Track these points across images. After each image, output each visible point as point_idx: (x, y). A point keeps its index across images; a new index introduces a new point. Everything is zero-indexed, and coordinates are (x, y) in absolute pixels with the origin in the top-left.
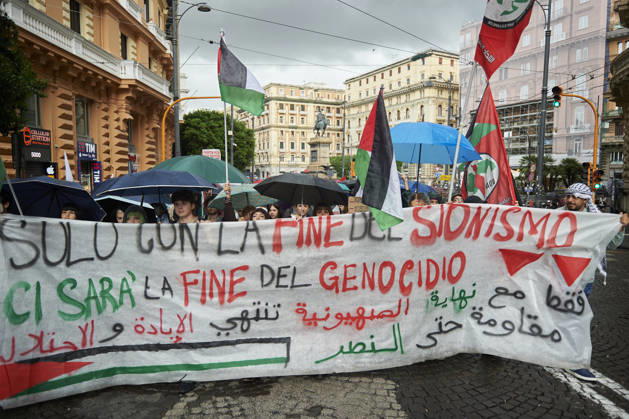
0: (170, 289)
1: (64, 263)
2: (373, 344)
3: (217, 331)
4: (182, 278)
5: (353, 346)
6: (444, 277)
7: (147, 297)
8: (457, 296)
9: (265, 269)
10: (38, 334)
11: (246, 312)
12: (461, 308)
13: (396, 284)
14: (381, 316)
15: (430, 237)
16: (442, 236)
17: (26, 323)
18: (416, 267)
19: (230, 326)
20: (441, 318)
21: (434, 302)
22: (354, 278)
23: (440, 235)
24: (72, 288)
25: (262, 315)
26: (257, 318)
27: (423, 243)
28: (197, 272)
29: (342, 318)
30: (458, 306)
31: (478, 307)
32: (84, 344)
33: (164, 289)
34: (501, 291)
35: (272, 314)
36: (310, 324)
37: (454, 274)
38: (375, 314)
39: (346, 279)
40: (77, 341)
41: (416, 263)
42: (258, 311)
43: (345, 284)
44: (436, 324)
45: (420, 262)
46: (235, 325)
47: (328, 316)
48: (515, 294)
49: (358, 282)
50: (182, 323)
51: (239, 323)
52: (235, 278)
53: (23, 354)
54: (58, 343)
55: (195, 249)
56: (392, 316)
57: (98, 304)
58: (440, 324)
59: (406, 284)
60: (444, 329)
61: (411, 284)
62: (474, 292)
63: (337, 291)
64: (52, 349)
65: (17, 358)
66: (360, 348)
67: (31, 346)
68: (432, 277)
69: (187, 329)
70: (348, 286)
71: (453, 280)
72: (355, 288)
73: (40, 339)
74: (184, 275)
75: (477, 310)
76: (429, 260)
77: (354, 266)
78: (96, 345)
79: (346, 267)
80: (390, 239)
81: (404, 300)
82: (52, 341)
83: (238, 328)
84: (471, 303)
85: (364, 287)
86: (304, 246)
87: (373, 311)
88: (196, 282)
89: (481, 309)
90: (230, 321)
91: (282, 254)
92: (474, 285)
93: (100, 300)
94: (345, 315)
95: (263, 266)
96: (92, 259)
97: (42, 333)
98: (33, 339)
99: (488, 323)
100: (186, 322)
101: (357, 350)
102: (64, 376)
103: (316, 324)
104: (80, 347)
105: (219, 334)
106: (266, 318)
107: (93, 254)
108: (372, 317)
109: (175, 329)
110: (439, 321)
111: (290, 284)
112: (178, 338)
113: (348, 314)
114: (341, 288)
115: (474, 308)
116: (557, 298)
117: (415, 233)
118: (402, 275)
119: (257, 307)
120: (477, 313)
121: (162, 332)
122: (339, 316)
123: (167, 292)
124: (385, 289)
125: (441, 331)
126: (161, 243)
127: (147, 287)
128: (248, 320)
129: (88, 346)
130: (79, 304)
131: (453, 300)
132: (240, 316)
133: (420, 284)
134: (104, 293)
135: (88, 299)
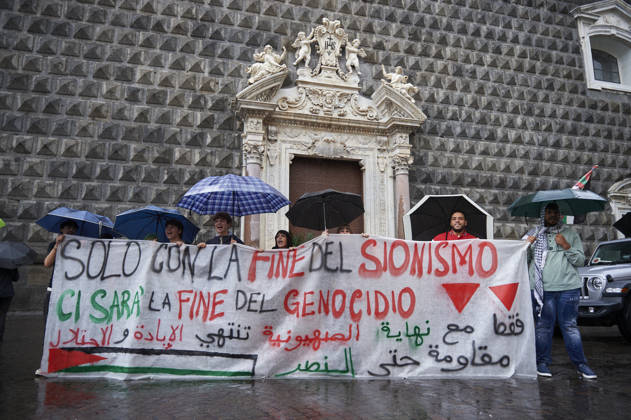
0: (169, 304)
1: (99, 278)
2: (326, 364)
3: (201, 343)
4: (178, 295)
5: (309, 364)
6: (394, 310)
7: (150, 308)
8: (411, 332)
9: (240, 294)
10: (76, 330)
11: (222, 330)
12: (417, 345)
13: (347, 310)
14: (333, 338)
15: (376, 271)
16: (388, 271)
17: (69, 320)
18: (364, 296)
19: (209, 340)
20: (395, 351)
21: (386, 333)
22: (312, 304)
23: (385, 269)
24: (103, 297)
25: (235, 335)
26: (231, 337)
27: (370, 276)
28: (191, 292)
29: (301, 341)
30: (413, 342)
31: (434, 345)
32: (103, 343)
33: (164, 303)
34: (453, 328)
35: (243, 335)
36: (274, 345)
37: (406, 309)
38: (329, 336)
39: (305, 305)
40: (99, 339)
41: (364, 293)
42: (231, 330)
43: (304, 309)
44: (390, 356)
45: (368, 293)
46: (214, 340)
47: (289, 338)
48: (465, 330)
49: (315, 308)
50: (174, 332)
51: (216, 338)
52: (217, 300)
53: (64, 343)
54: (87, 340)
55: (193, 274)
56: (343, 339)
57: (118, 311)
58: (394, 357)
59: (356, 311)
60: (399, 362)
61: (360, 312)
62: (429, 329)
63: (298, 316)
64: (83, 343)
65: (61, 346)
66: (315, 367)
67: (70, 338)
68: (382, 308)
69: (178, 338)
70: (307, 311)
71: (406, 315)
72: (313, 313)
73: (76, 334)
74: (180, 292)
75: (434, 349)
76: (376, 292)
77: (312, 293)
78: (111, 345)
79: (305, 294)
80: (342, 271)
81: (354, 325)
82: (84, 337)
83: (216, 343)
84: (427, 340)
85: (320, 312)
86: (274, 277)
87: (327, 333)
88: (188, 300)
89: (437, 347)
90: (209, 336)
91: (255, 282)
92: (427, 322)
93: (120, 307)
94: (304, 338)
95: (238, 291)
96: (119, 276)
97: (78, 330)
98: (71, 334)
99: (445, 359)
100: (177, 332)
101: (312, 369)
102: (88, 364)
103: (279, 345)
104: (100, 345)
105: (202, 345)
106: (238, 338)
107: (121, 272)
108: (326, 339)
109: (167, 338)
110: (393, 354)
111: (259, 309)
112: (169, 345)
113: (307, 337)
114: (301, 313)
115: (431, 347)
116: (502, 324)
117: (363, 266)
118: (352, 302)
119: (231, 327)
120: (434, 351)
121: (157, 339)
122: (298, 339)
123: (166, 306)
124: (337, 315)
125: (395, 364)
126: (169, 266)
127: (152, 301)
128: (224, 337)
129: (106, 345)
130: (105, 311)
131: (408, 335)
132: (216, 333)
133: (369, 313)
134: (124, 302)
135: (112, 307)
